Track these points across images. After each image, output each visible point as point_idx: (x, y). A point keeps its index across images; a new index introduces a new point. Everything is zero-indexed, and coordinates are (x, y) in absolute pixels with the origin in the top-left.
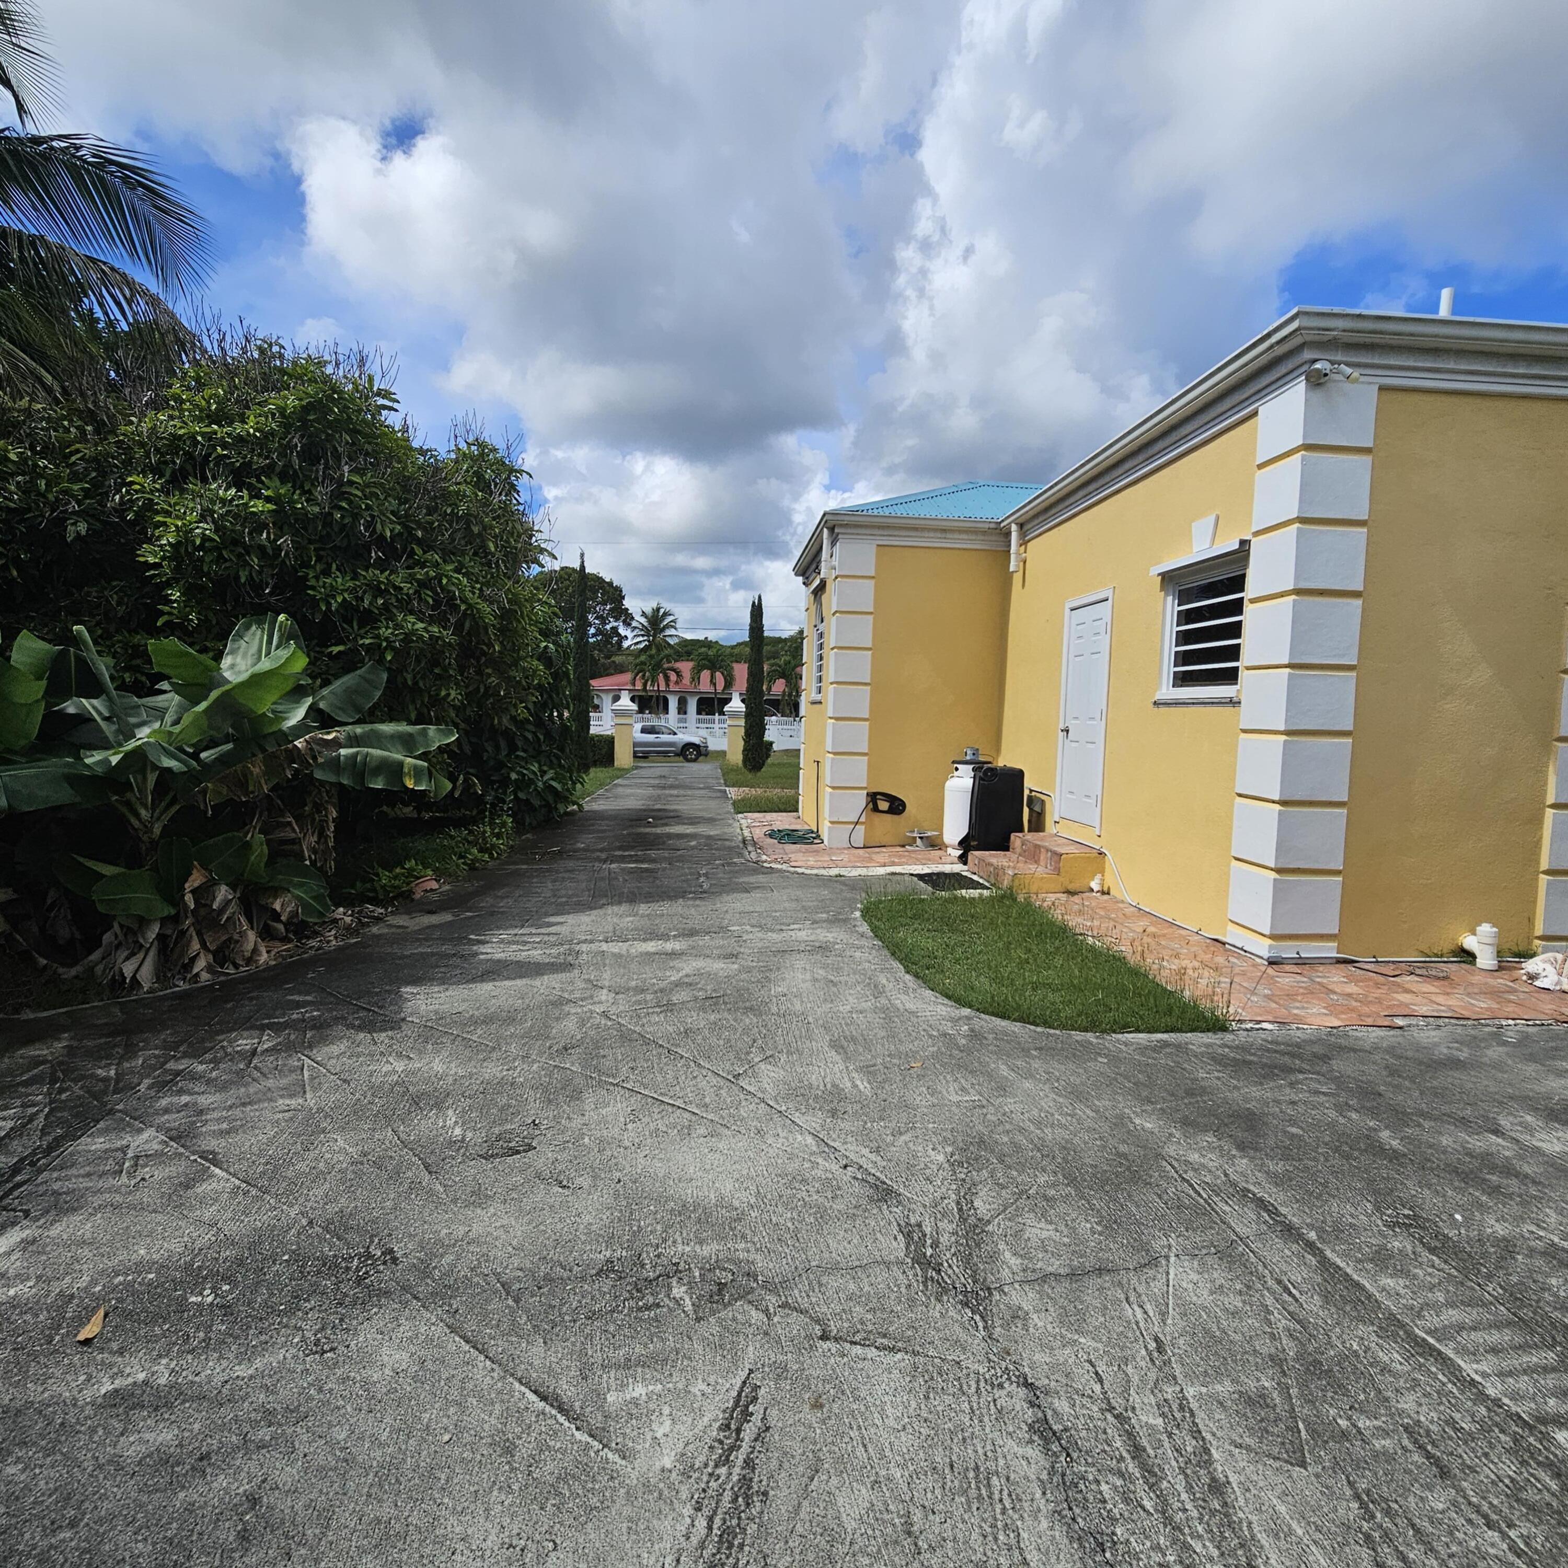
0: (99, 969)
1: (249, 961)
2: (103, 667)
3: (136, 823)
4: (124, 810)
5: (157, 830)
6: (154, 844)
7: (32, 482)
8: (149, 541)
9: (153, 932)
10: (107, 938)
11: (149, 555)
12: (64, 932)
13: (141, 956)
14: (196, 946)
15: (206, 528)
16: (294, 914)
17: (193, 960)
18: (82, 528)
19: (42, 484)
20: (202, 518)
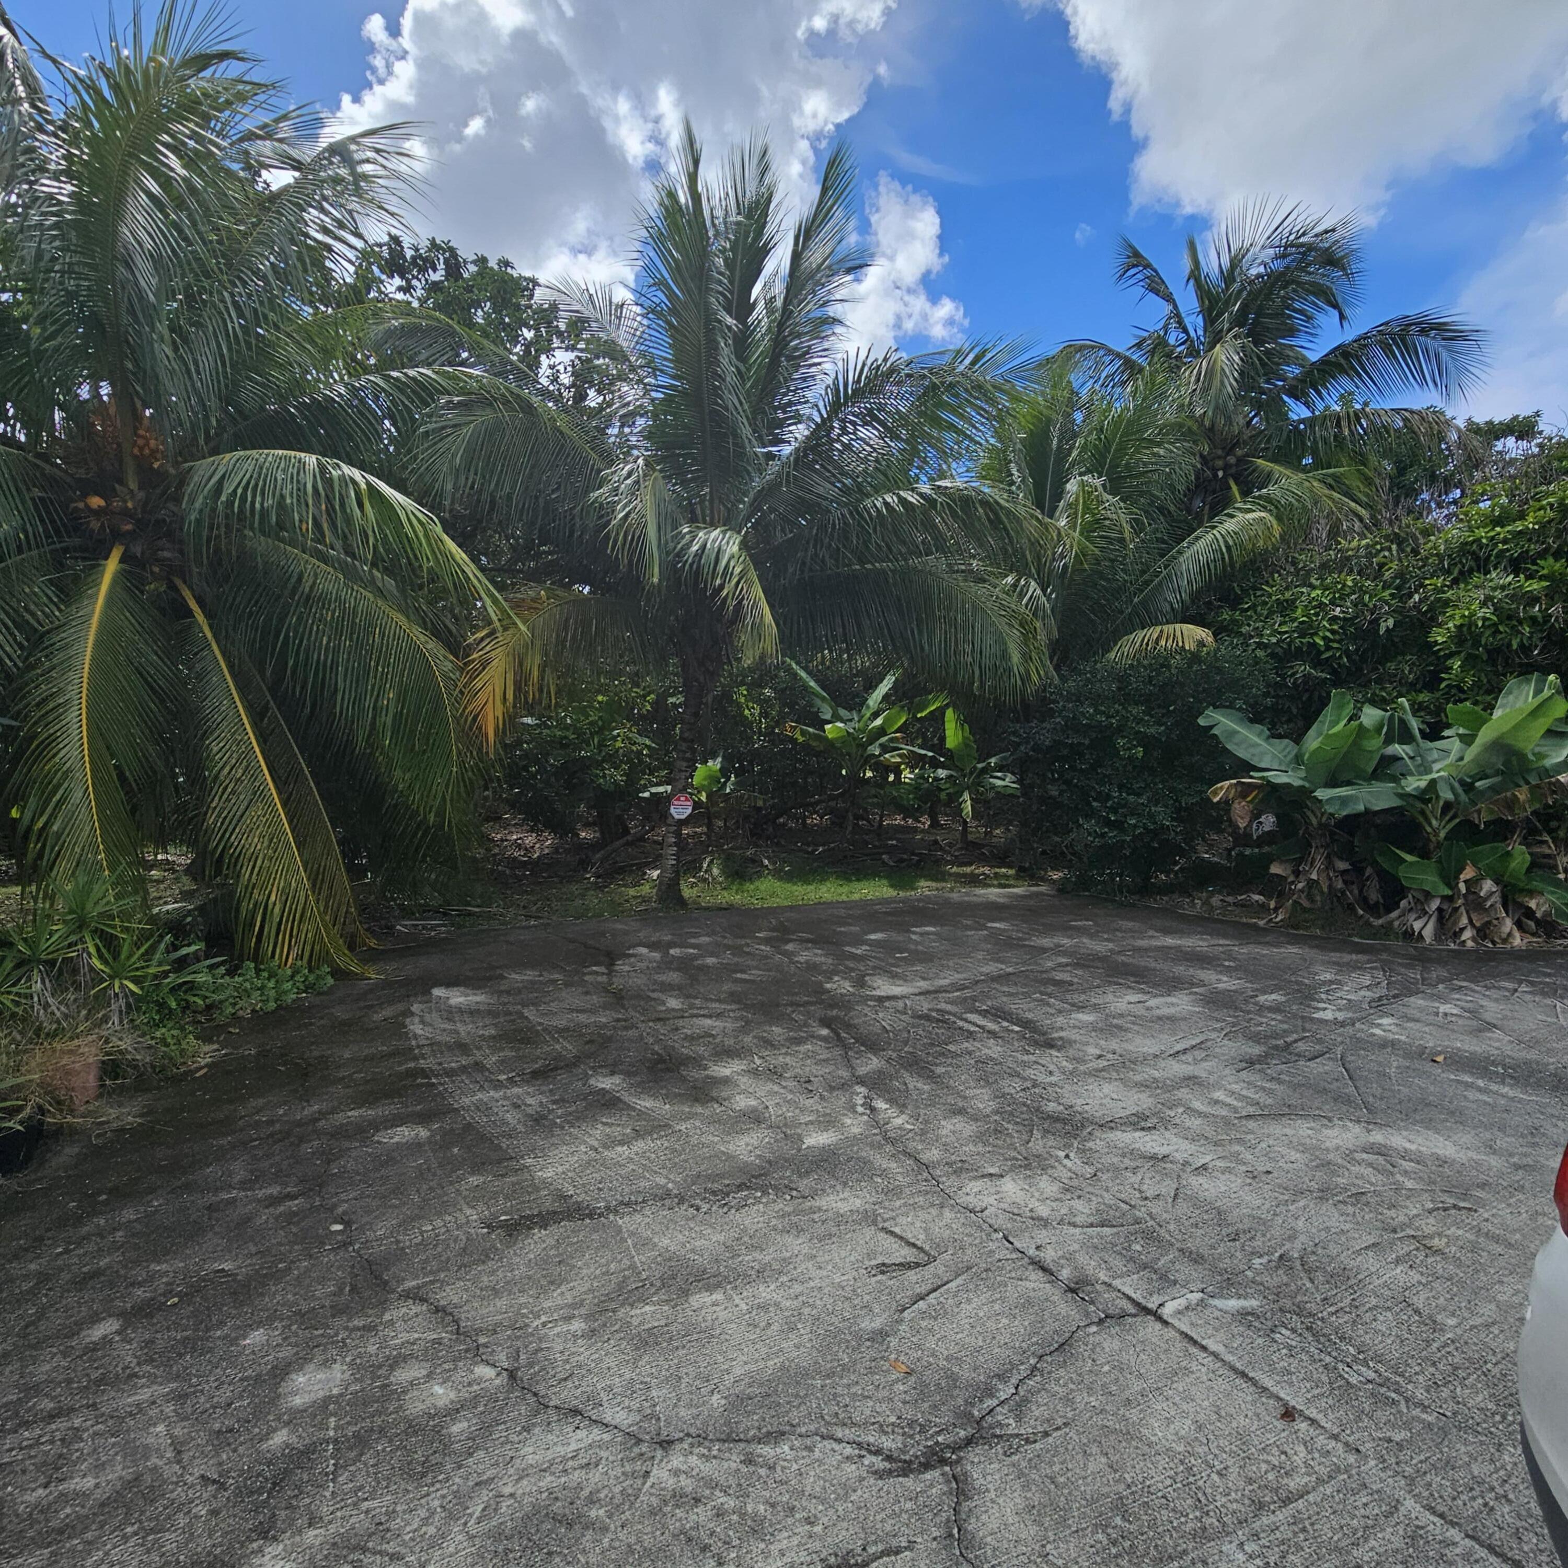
0: (1396, 923)
1: (1505, 941)
2: (1415, 724)
3: (1429, 829)
4: (1421, 819)
5: (1442, 834)
6: (1439, 845)
7: (1361, 598)
8: (1440, 625)
9: (1435, 904)
10: (1403, 903)
11: (1439, 636)
12: (1374, 896)
13: (1425, 919)
14: (1464, 921)
15: (1487, 612)
16: (1547, 914)
17: (1462, 930)
18: (1391, 623)
19: (1367, 597)
20: (1484, 604)
